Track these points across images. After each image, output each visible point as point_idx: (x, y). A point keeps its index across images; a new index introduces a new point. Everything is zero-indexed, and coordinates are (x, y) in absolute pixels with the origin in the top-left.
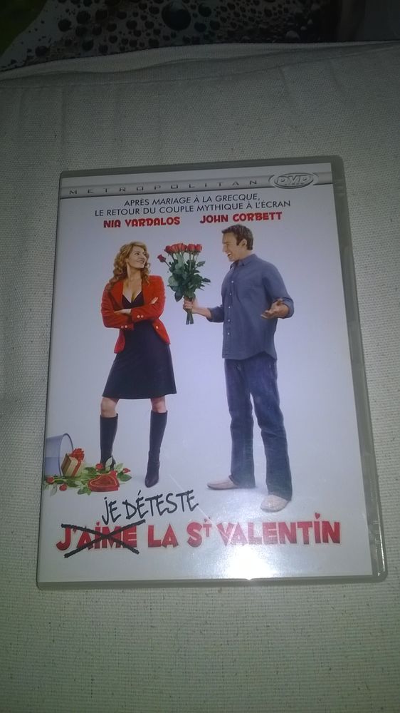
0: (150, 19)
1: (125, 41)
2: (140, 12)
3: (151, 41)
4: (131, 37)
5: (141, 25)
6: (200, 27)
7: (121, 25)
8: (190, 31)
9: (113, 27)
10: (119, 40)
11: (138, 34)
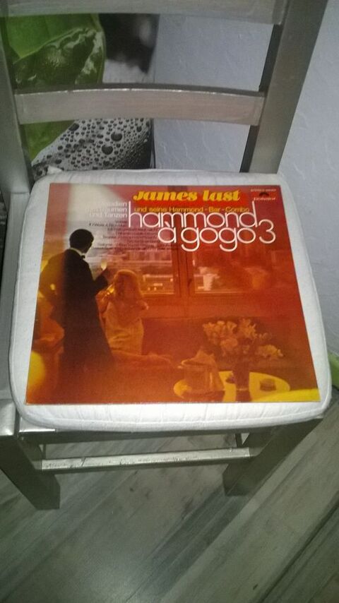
0: (96, 150)
1: (84, 157)
2: (92, 146)
3: (95, 159)
4: (88, 156)
5: (92, 152)
6: (116, 153)
7: (84, 151)
8: (112, 155)
9: (81, 151)
10: (82, 156)
11: (91, 155)
